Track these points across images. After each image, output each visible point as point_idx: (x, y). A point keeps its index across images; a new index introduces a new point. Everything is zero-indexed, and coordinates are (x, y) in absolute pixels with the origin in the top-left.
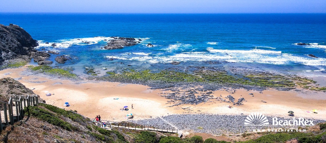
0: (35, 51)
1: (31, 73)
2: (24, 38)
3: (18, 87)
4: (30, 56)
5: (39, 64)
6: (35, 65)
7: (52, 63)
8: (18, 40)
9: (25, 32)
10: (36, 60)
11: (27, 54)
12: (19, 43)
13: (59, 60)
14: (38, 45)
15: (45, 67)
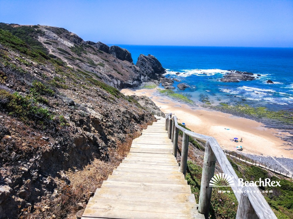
0: (163, 77)
1: (159, 95)
2: (157, 66)
3: (151, 104)
4: (159, 81)
5: (165, 88)
6: (162, 89)
7: (174, 88)
8: (153, 68)
9: (158, 61)
10: (163, 85)
11: (157, 79)
12: (153, 70)
13: (181, 87)
14: (166, 73)
15: (169, 91)
